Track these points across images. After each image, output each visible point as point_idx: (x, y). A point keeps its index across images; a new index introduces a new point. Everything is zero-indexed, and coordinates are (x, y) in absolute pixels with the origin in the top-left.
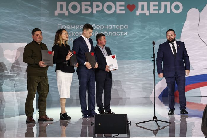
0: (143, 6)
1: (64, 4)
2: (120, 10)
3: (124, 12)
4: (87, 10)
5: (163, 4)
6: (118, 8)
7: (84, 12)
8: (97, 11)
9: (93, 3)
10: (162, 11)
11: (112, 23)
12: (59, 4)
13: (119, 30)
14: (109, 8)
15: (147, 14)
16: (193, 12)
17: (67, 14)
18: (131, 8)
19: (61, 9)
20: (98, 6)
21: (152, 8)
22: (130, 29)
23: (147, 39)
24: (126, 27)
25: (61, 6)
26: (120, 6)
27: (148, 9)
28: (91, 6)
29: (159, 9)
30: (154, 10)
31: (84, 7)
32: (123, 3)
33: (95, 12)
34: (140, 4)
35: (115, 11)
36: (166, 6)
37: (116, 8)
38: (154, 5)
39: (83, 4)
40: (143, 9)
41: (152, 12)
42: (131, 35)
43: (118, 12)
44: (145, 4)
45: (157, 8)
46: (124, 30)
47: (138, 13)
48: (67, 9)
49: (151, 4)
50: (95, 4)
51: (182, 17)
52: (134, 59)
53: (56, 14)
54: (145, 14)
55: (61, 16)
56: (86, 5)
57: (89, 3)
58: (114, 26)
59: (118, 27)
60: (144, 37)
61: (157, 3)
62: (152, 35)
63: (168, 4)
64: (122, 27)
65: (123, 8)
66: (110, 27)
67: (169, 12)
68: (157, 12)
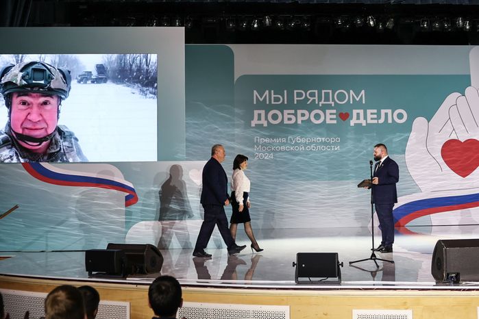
0: (358, 114)
1: (263, 112)
2: (331, 119)
3: (335, 122)
4: (290, 119)
5: (383, 112)
6: (328, 117)
7: (286, 122)
8: (302, 121)
9: (298, 111)
10: (382, 121)
11: (320, 135)
12: (256, 112)
13: (329, 144)
14: (317, 117)
15: (364, 124)
16: (420, 122)
17: (265, 125)
18: (344, 116)
19: (259, 119)
20: (303, 115)
21: (369, 116)
22: (343, 143)
23: (363, 155)
24: (338, 140)
25: (259, 115)
26: (331, 114)
27: (365, 118)
28: (295, 115)
29: (379, 117)
30: (372, 119)
31: (286, 117)
32: (334, 111)
33: (299, 122)
34: (355, 112)
35: (325, 121)
36: (386, 114)
37: (325, 117)
38: (372, 114)
39: (286, 112)
40: (358, 118)
41: (369, 121)
42: (344, 150)
43: (328, 121)
44: (361, 112)
45: (375, 116)
46: (335, 144)
47: (353, 122)
48: (266, 118)
49: (369, 111)
50: (299, 112)
51: (407, 127)
52: (348, 180)
53: (253, 125)
54: (361, 124)
55: (259, 127)
56: (288, 114)
57: (293, 111)
58: (323, 139)
59: (328, 140)
60: (361, 152)
61: (375, 111)
62: (369, 149)
63: (389, 112)
64: (333, 140)
65: (334, 117)
66: (319, 140)
67: (390, 121)
68: (375, 121)
